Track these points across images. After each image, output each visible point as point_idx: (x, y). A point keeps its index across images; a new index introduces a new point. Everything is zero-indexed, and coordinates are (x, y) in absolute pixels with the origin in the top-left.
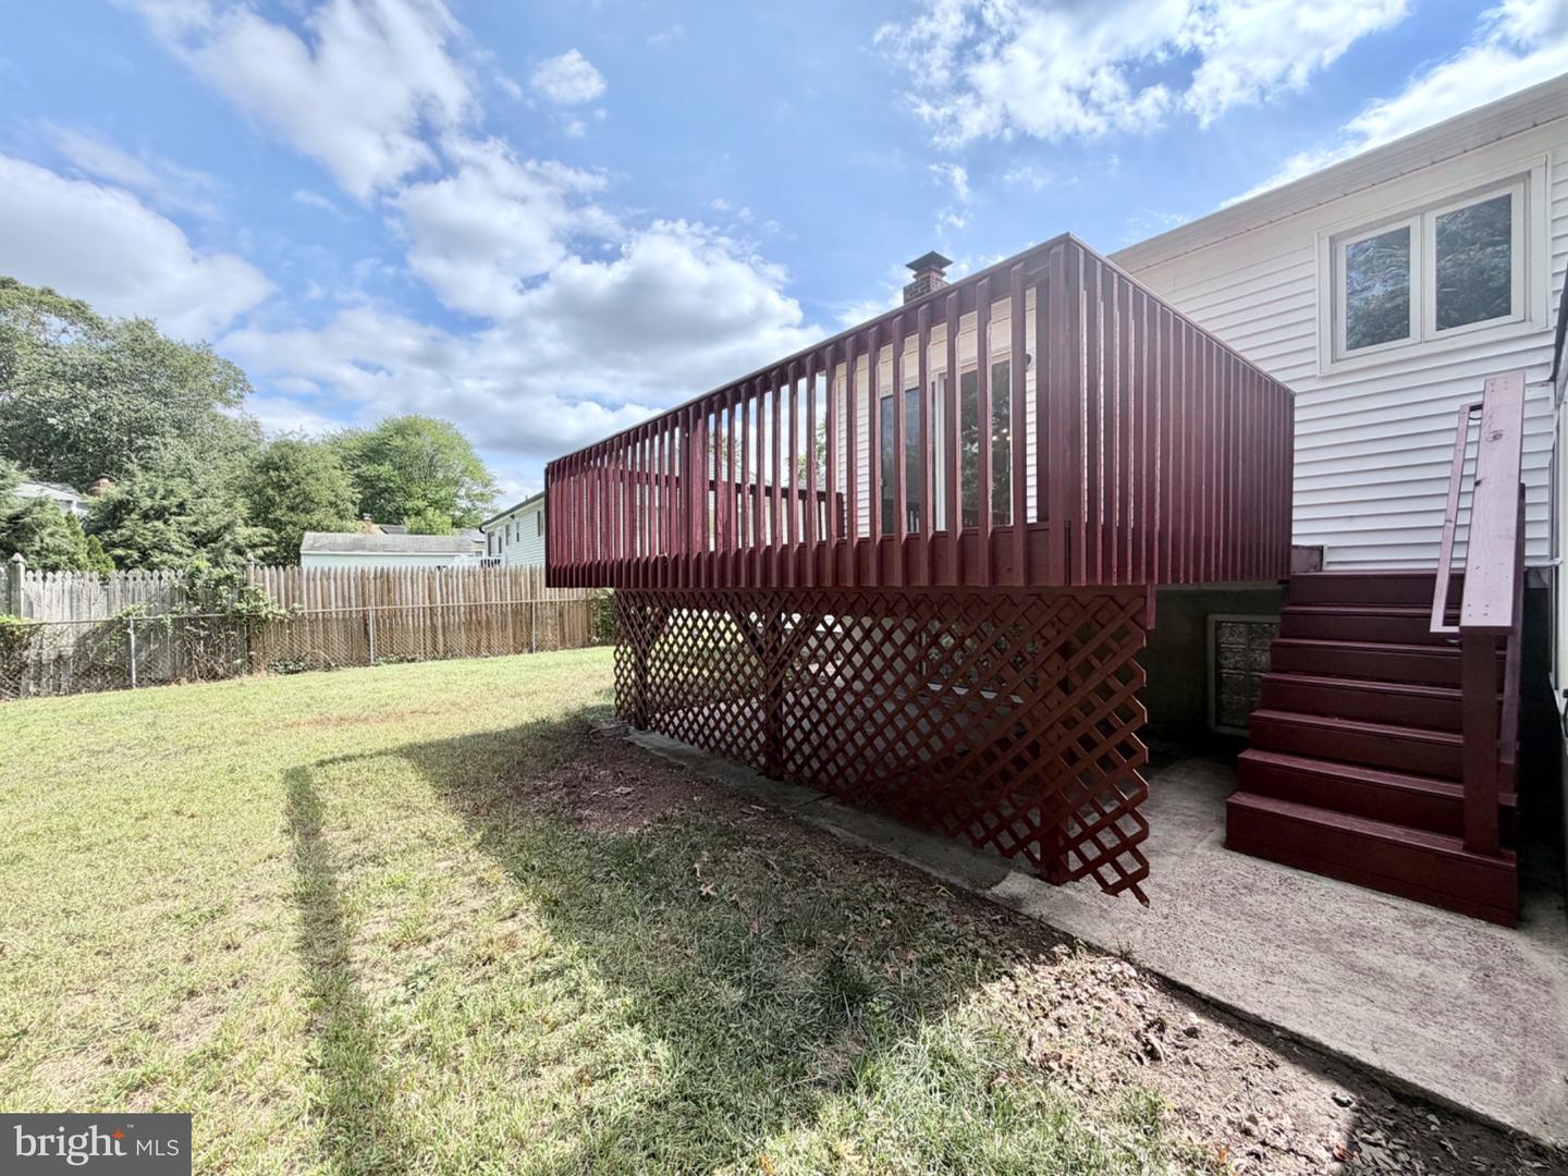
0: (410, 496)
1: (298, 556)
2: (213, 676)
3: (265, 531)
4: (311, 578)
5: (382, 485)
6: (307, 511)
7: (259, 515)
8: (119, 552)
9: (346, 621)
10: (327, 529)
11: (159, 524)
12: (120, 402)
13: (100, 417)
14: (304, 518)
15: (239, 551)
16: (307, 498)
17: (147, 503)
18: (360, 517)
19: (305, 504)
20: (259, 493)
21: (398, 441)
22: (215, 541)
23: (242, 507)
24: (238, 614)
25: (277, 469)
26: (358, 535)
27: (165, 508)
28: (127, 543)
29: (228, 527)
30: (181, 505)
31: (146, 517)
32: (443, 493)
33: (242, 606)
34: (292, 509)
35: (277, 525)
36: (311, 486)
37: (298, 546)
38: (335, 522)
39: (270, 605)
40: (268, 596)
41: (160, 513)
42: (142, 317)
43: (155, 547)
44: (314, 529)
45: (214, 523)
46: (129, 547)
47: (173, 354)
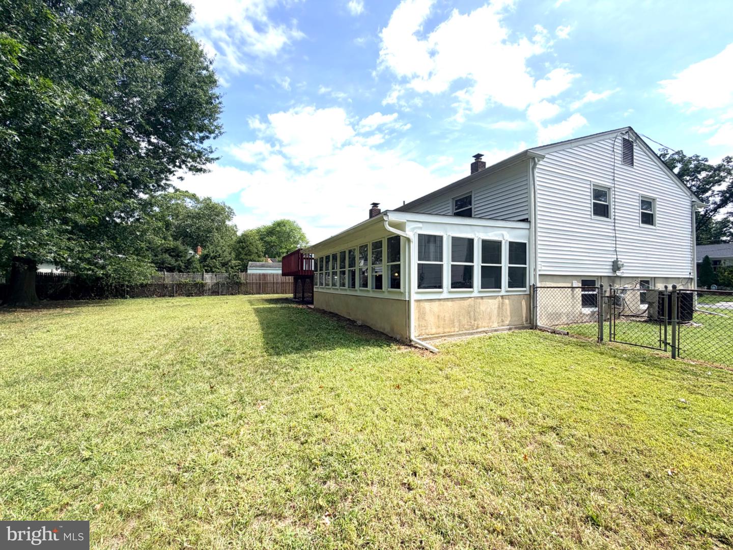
0: (281, 247)
1: (247, 269)
2: (232, 294)
3: (239, 262)
4: (250, 275)
5: (273, 244)
6: (250, 255)
7: (238, 257)
8: (206, 268)
9: (257, 283)
10: (255, 261)
11: (214, 260)
12: (204, 224)
13: (198, 228)
14: (249, 257)
15: (232, 268)
16: (250, 251)
17: (212, 254)
18: (264, 256)
19: (249, 253)
20: (237, 250)
21: (278, 229)
22: (227, 265)
23: (233, 255)
24: (237, 282)
25: (242, 242)
26: (263, 263)
27: (216, 256)
28: (208, 266)
29: (230, 261)
30: (219, 255)
31: (212, 258)
32: (292, 246)
33: (237, 280)
34: (246, 255)
35: (242, 260)
36: (251, 248)
37: (247, 266)
38: (257, 258)
39: (243, 281)
40: (242, 279)
41: (215, 257)
42: (209, 197)
43: (214, 267)
44: (251, 261)
45: (227, 259)
46: (208, 267)
47: (216, 208)
